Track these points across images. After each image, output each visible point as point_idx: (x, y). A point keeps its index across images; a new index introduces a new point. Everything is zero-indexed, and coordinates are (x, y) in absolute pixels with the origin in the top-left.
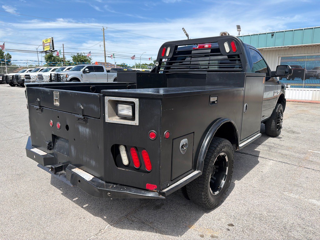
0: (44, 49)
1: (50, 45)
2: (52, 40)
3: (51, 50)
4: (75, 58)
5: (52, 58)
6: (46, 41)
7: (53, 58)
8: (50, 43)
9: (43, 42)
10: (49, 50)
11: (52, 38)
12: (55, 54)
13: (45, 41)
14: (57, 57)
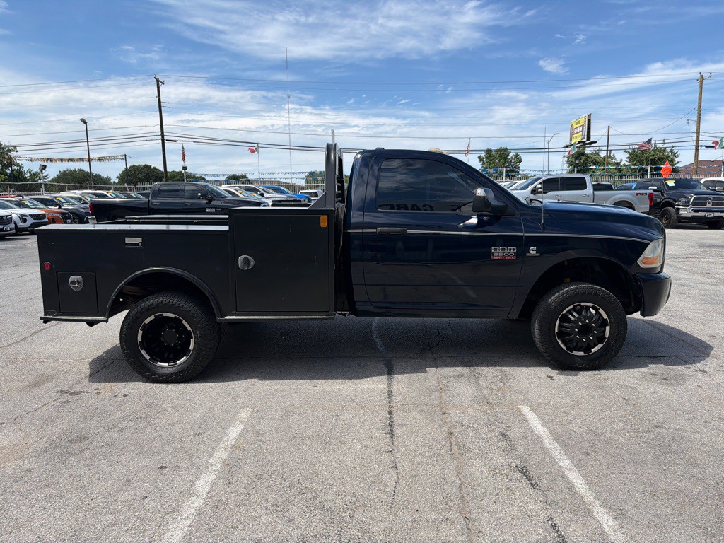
0: (571, 140)
1: (582, 131)
2: (589, 121)
3: (584, 140)
4: (634, 156)
5: (581, 159)
6: (577, 124)
7: (583, 158)
8: (583, 126)
9: (572, 126)
10: (580, 142)
11: (589, 115)
12: (589, 150)
13: (574, 125)
14: (592, 156)
